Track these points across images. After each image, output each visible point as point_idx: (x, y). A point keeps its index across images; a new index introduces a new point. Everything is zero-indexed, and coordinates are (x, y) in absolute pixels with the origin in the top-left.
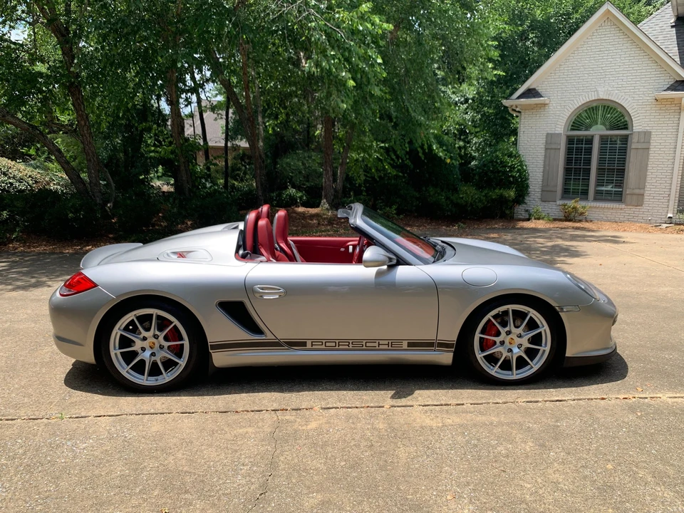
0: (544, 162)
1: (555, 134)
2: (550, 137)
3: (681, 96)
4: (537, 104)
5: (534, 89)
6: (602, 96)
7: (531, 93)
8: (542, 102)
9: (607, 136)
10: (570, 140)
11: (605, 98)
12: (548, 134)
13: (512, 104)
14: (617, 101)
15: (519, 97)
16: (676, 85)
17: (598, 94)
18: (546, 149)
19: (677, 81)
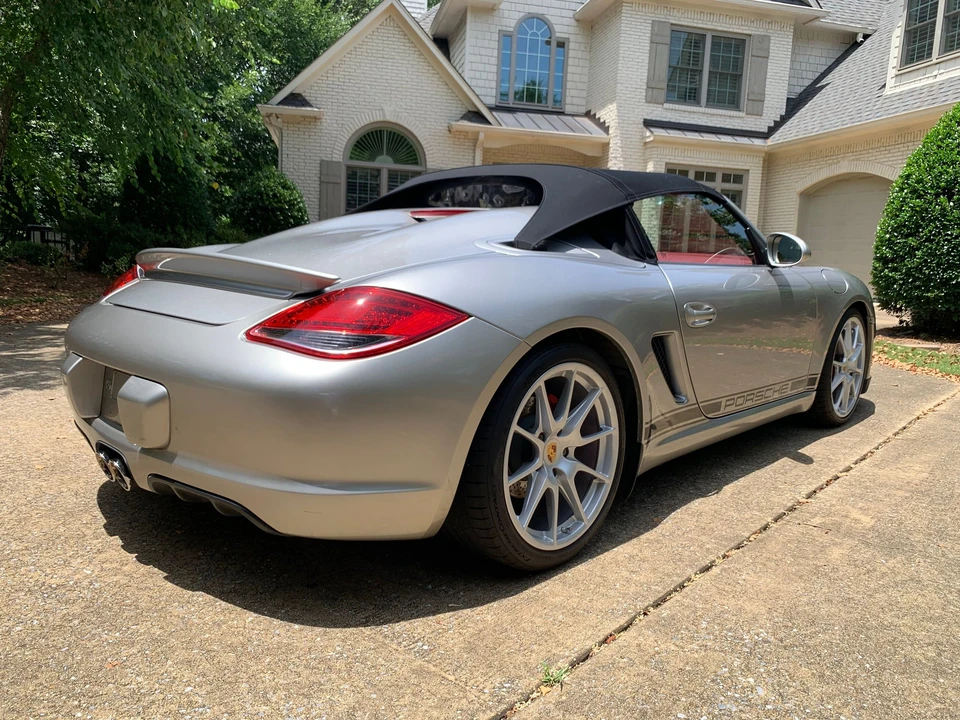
0: (320, 201)
1: (332, 162)
2: (325, 165)
3: (477, 130)
4: (304, 117)
5: (300, 95)
6: (390, 118)
7: (295, 99)
8: (312, 115)
9: (396, 171)
10: (352, 173)
11: (392, 120)
12: (322, 161)
13: (270, 112)
14: (406, 126)
15: (282, 103)
16: (470, 116)
17: (384, 115)
18: (321, 182)
19: (469, 111)
